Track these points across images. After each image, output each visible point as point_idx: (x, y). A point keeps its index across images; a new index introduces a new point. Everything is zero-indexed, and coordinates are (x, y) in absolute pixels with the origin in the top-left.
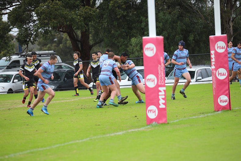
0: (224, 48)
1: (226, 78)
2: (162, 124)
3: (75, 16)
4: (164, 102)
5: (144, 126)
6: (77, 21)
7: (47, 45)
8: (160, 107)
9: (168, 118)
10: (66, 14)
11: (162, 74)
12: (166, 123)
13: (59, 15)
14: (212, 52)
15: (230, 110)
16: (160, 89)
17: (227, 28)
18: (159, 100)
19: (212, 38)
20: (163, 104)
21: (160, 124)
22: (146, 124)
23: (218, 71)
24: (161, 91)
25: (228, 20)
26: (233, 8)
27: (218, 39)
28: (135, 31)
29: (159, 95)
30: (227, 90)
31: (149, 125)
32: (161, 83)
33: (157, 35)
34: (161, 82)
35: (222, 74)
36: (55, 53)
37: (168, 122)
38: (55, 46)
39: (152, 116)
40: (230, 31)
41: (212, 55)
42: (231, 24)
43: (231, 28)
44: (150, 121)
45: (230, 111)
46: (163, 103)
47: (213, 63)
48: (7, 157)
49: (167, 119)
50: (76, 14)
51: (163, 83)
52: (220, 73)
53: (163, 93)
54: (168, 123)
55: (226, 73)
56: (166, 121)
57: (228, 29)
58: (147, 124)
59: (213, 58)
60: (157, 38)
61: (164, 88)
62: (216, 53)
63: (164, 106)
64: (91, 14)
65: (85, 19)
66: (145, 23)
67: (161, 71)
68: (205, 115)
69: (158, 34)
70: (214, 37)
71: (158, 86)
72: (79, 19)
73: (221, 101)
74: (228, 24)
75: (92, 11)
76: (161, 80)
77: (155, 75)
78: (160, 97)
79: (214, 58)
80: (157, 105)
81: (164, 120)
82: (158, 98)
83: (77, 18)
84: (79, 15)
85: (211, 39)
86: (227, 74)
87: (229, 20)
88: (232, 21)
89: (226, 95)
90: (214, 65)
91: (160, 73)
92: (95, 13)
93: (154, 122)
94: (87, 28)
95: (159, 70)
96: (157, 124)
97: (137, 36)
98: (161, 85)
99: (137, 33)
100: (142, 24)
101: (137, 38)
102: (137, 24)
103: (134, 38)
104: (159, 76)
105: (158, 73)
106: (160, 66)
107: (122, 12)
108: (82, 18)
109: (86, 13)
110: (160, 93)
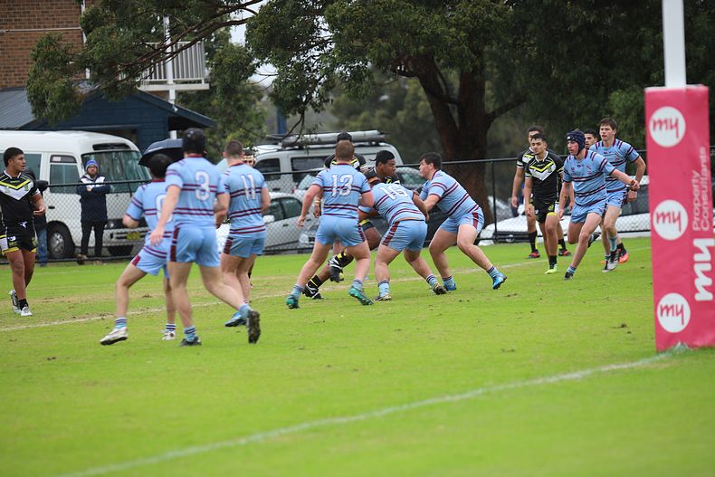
2: (703, 348)
3: (441, 28)
4: (708, 282)
5: (647, 355)
6: (450, 41)
7: (360, 113)
8: (698, 297)
10: (415, 21)
11: (705, 198)
13: (394, 25)
16: (698, 243)
18: (695, 276)
21: (696, 349)
22: (655, 349)
24: (699, 251)
28: (621, 71)
29: (693, 263)
31: (664, 352)
32: (699, 226)
33: (688, 83)
34: (699, 222)
36: (382, 136)
38: (383, 116)
44: (666, 340)
46: (705, 288)
48: (243, 441)
50: (446, 22)
51: (705, 225)
53: (706, 256)
58: (658, 348)
60: (688, 90)
61: (711, 242)
63: (708, 297)
64: (489, 20)
65: (472, 35)
66: (652, 47)
67: (701, 189)
69: (690, 79)
71: (691, 234)
72: (453, 37)
75: (493, 12)
76: (701, 217)
77: (683, 204)
78: (698, 269)
80: (689, 291)
81: (709, 337)
82: (693, 270)
83: (449, 32)
84: (454, 25)
91: (696, 196)
92: (501, 17)
93: (679, 344)
94: (477, 63)
95: (695, 186)
96: (687, 348)
97: (628, 86)
98: (702, 231)
99: (628, 75)
100: (644, 48)
101: (627, 90)
102: (627, 48)
103: (620, 90)
104: (695, 204)
105: (693, 197)
106: (697, 174)
107: (584, 13)
108: (463, 34)
109: (474, 17)
110: (697, 257)
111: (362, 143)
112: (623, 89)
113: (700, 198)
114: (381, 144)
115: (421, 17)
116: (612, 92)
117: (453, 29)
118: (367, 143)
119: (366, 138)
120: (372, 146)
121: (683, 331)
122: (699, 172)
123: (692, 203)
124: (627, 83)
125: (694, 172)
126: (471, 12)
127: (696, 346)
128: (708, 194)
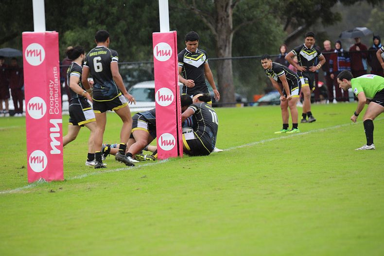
1: (172, 104)
2: (54, 181)
4: (58, 143)
5: (21, 185)
8: (52, 152)
9: (65, 172)
11: (57, 95)
12: (61, 180)
18: (50, 140)
20: (57, 147)
21: (50, 182)
22: (27, 182)
23: (159, 92)
25: (224, 5)
29: (50, 133)
30: (173, 125)
31: (32, 183)
32: (53, 112)
34: (53, 109)
35: (166, 97)
37: (65, 178)
39: (37, 167)
40: (228, 23)
42: (230, 11)
43: (231, 19)
44: (34, 177)
45: (183, 159)
49: (63, 174)
51: (57, 111)
52: (162, 96)
53: (57, 129)
54: (66, 180)
55: (171, 96)
56: (62, 176)
57: (225, 20)
58: (29, 181)
60: (46, 34)
61: (60, 121)
63: (58, 152)
67: (54, 91)
68: (138, 165)
70: (157, 35)
71: (49, 116)
73: (164, 143)
74: (226, 11)
76: (54, 106)
77: (44, 99)
78: (52, 136)
80: (47, 149)
81: (58, 175)
82: (49, 136)
86: (173, 97)
87: (227, 5)
88: (232, 6)
89: (172, 133)
93: (40, 179)
95: (51, 89)
96: (45, 181)
97: (75, 28)
98: (55, 114)
99: (75, 22)
100: (84, 7)
101: (74, 30)
102: (74, 7)
103: (70, 30)
104: (51, 99)
105: (50, 95)
110: (52, 129)
112: (72, 30)
113: (53, 95)
116: (65, 32)
121: (42, 172)
122: (54, 81)
123: (49, 99)
124: (75, 26)
125: (51, 81)
127: (50, 180)
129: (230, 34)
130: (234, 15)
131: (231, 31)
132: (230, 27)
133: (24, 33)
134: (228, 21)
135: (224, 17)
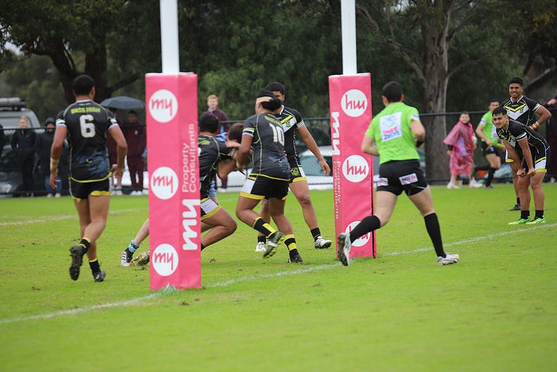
0: (363, 105)
1: (366, 179)
2: (188, 289)
3: (68, 17)
4: (194, 235)
5: (142, 294)
6: (76, 27)
7: (30, 82)
8: (185, 247)
9: (203, 276)
10: (47, 10)
11: (193, 165)
12: (198, 287)
13: (29, 12)
14: (335, 115)
15: (375, 257)
16: (186, 202)
17: (435, 56)
18: (183, 230)
19: (334, 81)
21: (181, 290)
22: (149, 289)
23: (348, 161)
24: (187, 209)
25: (437, 36)
26: (449, 6)
27: (350, 84)
29: (182, 219)
30: (367, 209)
31: (156, 291)
32: (188, 189)
34: (188, 186)
35: (358, 169)
36: (23, 103)
37: (203, 284)
39: (164, 269)
40: (442, 62)
41: (335, 122)
42: (445, 46)
43: (445, 56)
44: (158, 282)
45: (373, 260)
46: (191, 239)
47: (335, 142)
49: (200, 278)
50: (72, 11)
51: (192, 188)
52: (352, 168)
53: (193, 213)
54: (204, 288)
55: (365, 167)
56: (199, 283)
57: (437, 58)
58: (152, 288)
59: (337, 130)
61: (197, 202)
62: (343, 117)
63: (193, 247)
64: (109, 13)
65: (94, 22)
66: (239, 38)
67: (190, 158)
68: (308, 269)
70: (338, 79)
71: (181, 195)
72: (78, 24)
74: (438, 45)
75: (112, 6)
76: (189, 181)
77: (174, 170)
78: (186, 224)
79: (338, 128)
80: (178, 243)
81: (193, 280)
82: (181, 224)
83: (75, 20)
84: (79, 15)
85: (332, 83)
86: (367, 170)
87: (441, 35)
88: (448, 39)
90: (337, 145)
91: (186, 163)
92: (118, 9)
93: (168, 285)
94: (98, 45)
95: (185, 156)
96: (175, 289)
97: (219, 69)
98: (190, 192)
99: (219, 60)
100: (233, 38)
101: (218, 72)
102: (219, 38)
103: (212, 72)
104: (184, 171)
105: (183, 165)
106: (187, 146)
107: (185, 9)
108: (86, 22)
109: (96, 9)
110: (185, 214)
111: (6, 108)
112: (215, 71)
113: (188, 165)
114: (23, 109)
115: (51, 7)
116: (205, 73)
117: (78, 18)
118: (10, 109)
119: (9, 104)
120: (14, 110)
121: (171, 275)
122: (189, 144)
123: (182, 170)
124: (219, 66)
125: (185, 144)
126: (94, 4)
127: (182, 288)
128: (195, 162)
129: (444, 79)
130: (450, 51)
131: (446, 75)
132: (444, 68)
133: (149, 75)
134: (442, 59)
135: (436, 54)
